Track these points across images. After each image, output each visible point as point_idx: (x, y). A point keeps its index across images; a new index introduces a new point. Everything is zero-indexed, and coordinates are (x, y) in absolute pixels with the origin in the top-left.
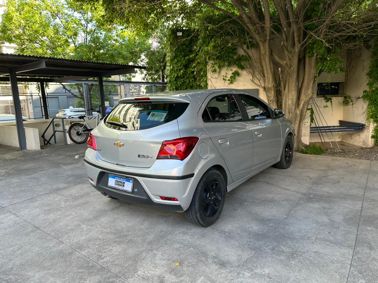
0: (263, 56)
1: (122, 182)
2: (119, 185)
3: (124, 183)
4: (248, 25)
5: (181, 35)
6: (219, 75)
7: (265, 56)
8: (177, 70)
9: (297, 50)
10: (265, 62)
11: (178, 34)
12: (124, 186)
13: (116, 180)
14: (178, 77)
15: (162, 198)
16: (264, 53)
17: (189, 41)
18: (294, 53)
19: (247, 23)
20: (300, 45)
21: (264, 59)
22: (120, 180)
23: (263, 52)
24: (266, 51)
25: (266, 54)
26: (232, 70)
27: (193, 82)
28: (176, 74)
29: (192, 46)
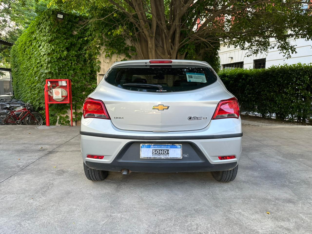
0: (150, 49)
1: (164, 150)
2: (159, 154)
3: (168, 150)
4: (141, 21)
5: (62, 18)
6: (110, 60)
7: (152, 49)
8: (59, 51)
9: (176, 48)
10: (152, 54)
11: (59, 16)
12: (168, 153)
13: (153, 150)
14: (60, 58)
15: (221, 158)
16: (151, 47)
17: (71, 26)
18: (175, 50)
19: (141, 19)
20: (179, 44)
21: (151, 52)
22: (161, 148)
23: (150, 45)
24: (152, 46)
25: (153, 48)
26: (120, 58)
27: (76, 65)
28: (59, 55)
29: (72, 31)
